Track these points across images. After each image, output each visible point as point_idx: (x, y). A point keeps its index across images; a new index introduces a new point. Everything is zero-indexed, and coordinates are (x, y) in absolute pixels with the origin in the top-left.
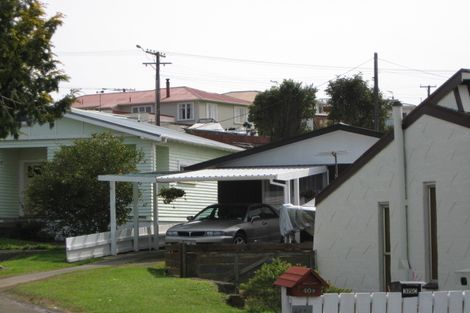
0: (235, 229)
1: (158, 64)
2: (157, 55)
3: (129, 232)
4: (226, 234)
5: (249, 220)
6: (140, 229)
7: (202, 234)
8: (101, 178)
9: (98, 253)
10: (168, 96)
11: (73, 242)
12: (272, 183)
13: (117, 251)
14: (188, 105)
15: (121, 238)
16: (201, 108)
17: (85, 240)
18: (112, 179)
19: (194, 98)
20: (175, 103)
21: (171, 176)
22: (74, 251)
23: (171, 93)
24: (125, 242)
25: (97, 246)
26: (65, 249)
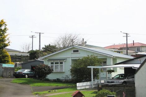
0: (123, 81)
1: (127, 36)
2: (127, 34)
3: (98, 81)
4: (120, 82)
5: (127, 78)
6: (101, 81)
7: (113, 82)
8: (88, 67)
9: (87, 87)
10: (134, 45)
11: (79, 84)
12: (133, 68)
13: (94, 87)
14: (139, 48)
15: (95, 83)
16: (143, 48)
17: (83, 84)
18: (92, 67)
19: (140, 45)
20: (135, 47)
21: (108, 66)
22: (79, 87)
23: (134, 44)
24: (96, 84)
25: (87, 85)
26: (76, 86)
